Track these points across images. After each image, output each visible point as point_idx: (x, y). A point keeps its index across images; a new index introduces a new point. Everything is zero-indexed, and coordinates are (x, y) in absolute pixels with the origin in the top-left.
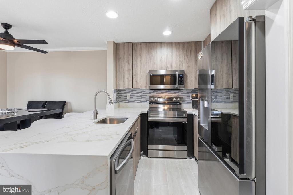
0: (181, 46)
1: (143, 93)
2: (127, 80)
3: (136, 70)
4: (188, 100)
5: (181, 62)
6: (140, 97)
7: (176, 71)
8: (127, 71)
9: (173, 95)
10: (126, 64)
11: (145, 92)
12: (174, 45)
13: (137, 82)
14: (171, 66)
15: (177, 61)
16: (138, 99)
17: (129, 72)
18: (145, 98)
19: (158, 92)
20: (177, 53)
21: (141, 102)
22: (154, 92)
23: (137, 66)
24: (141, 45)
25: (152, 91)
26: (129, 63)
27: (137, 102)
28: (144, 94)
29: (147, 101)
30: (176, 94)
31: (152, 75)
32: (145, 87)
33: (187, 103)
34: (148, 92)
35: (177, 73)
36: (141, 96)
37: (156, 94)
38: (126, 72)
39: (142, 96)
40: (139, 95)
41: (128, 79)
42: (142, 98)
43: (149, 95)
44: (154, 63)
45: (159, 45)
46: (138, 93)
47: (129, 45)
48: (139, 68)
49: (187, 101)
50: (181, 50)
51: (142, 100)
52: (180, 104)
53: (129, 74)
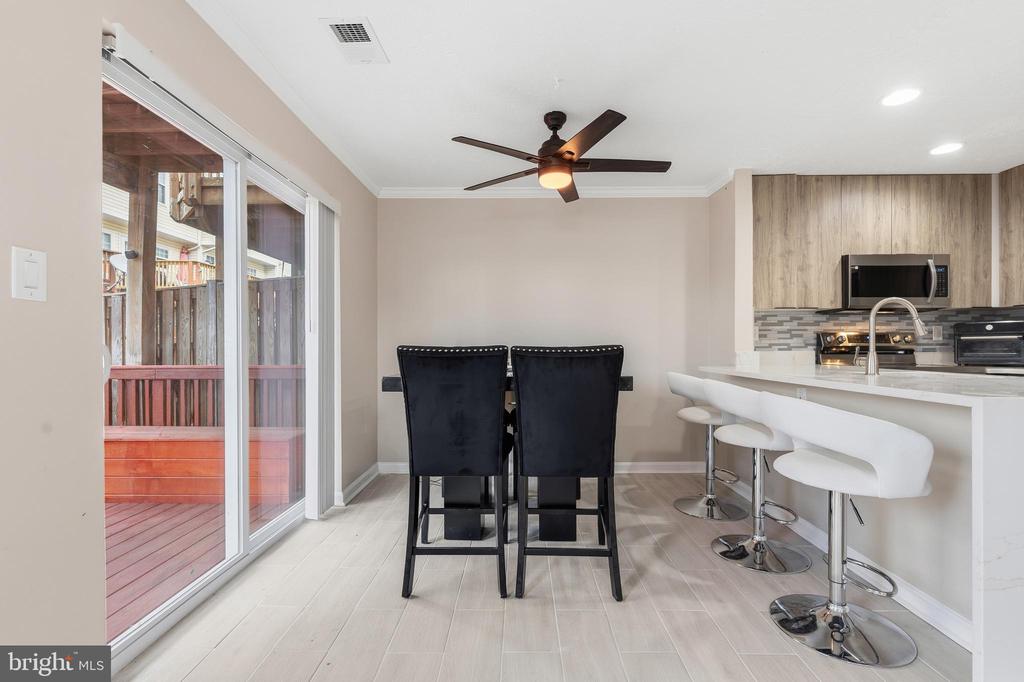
0: (934, 186)
1: (795, 323)
2: (779, 281)
3: (804, 255)
4: (925, 341)
5: (934, 232)
6: (788, 335)
7: (930, 256)
8: (782, 256)
9: (884, 327)
10: (778, 236)
11: (801, 319)
12: (913, 185)
13: (806, 287)
14: (906, 243)
15: (923, 230)
16: (782, 341)
17: (787, 260)
18: (801, 336)
19: (841, 318)
20: (924, 207)
21: (790, 349)
22: (828, 320)
23: (808, 243)
24: (820, 183)
25: (824, 318)
26: (785, 234)
27: (780, 349)
28: (799, 324)
29: (807, 345)
30: (890, 325)
31: (857, 268)
32: (832, 302)
33: (924, 350)
34: (810, 318)
35: (931, 262)
36: (789, 331)
37: (835, 325)
38: (779, 261)
39: (793, 332)
40: (786, 327)
41: (782, 279)
42: (792, 337)
43: (813, 328)
44: (858, 234)
45: (871, 183)
46: (780, 323)
47: (786, 181)
48: (813, 247)
49: (923, 345)
50: (934, 197)
51: (793, 342)
52: (911, 352)
53: (787, 267)
